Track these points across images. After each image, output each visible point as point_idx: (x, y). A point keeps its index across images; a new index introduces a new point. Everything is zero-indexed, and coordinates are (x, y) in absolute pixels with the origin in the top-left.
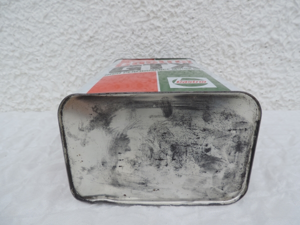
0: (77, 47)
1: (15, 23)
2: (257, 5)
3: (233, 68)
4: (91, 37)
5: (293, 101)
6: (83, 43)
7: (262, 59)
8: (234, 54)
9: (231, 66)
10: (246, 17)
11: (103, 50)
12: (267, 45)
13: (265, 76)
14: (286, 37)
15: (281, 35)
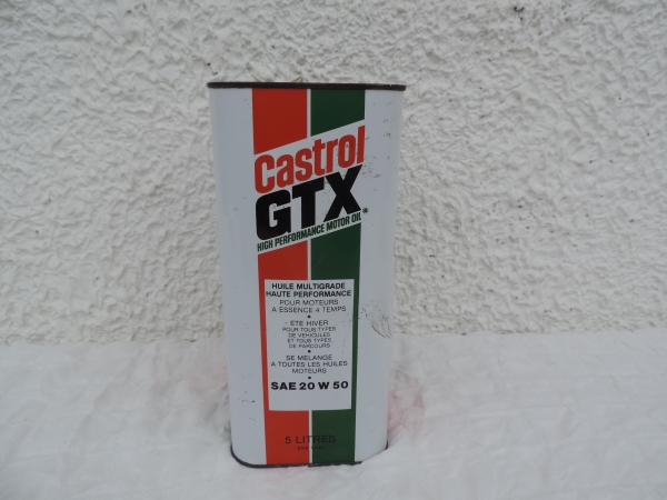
0: (126, 206)
2: (498, 126)
3: (456, 247)
4: (157, 187)
5: (576, 310)
6: (138, 199)
7: (513, 230)
8: (457, 221)
9: (451, 244)
10: (478, 149)
11: (183, 213)
12: (522, 203)
13: (521, 264)
14: (558, 187)
15: (550, 185)
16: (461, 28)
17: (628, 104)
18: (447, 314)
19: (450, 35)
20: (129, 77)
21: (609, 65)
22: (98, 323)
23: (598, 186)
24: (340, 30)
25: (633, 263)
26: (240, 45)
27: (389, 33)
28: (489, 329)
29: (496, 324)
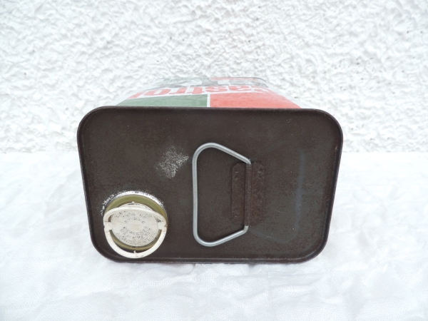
0: (87, 56)
2: (346, 4)
3: (313, 92)
4: (108, 43)
5: (393, 139)
6: (95, 51)
7: (352, 81)
8: (315, 72)
9: (310, 89)
10: (331, 20)
11: (126, 63)
12: (360, 61)
13: (357, 105)
14: (385, 50)
15: (379, 48)
22: (68, 141)
23: (412, 50)
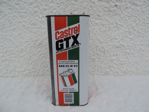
0: (33, 48)
1: (4, 37)
2: (113, 30)
3: (104, 57)
4: (40, 43)
5: (132, 71)
6: (36, 46)
7: (117, 53)
8: (104, 51)
9: (103, 56)
10: (108, 35)
11: (45, 49)
12: (119, 47)
13: (119, 60)
14: (126, 43)
15: (124, 43)
16: (104, 10)
17: (141, 25)
18: (103, 72)
19: (102, 11)
20: (34, 20)
21: (136, 17)
22: (26, 73)
23: (135, 43)
24: (79, 10)
25: (144, 60)
26: (58, 13)
27: (89, 11)
28: (112, 75)
29: (114, 74)
